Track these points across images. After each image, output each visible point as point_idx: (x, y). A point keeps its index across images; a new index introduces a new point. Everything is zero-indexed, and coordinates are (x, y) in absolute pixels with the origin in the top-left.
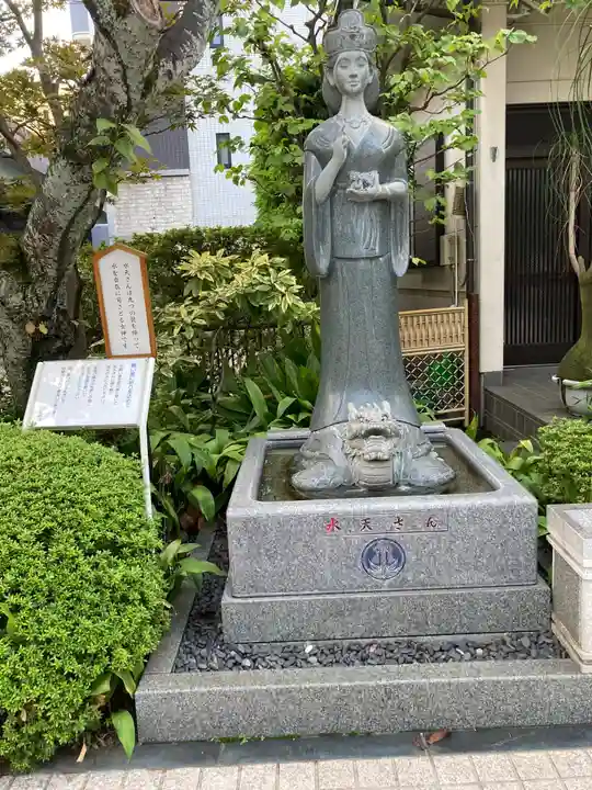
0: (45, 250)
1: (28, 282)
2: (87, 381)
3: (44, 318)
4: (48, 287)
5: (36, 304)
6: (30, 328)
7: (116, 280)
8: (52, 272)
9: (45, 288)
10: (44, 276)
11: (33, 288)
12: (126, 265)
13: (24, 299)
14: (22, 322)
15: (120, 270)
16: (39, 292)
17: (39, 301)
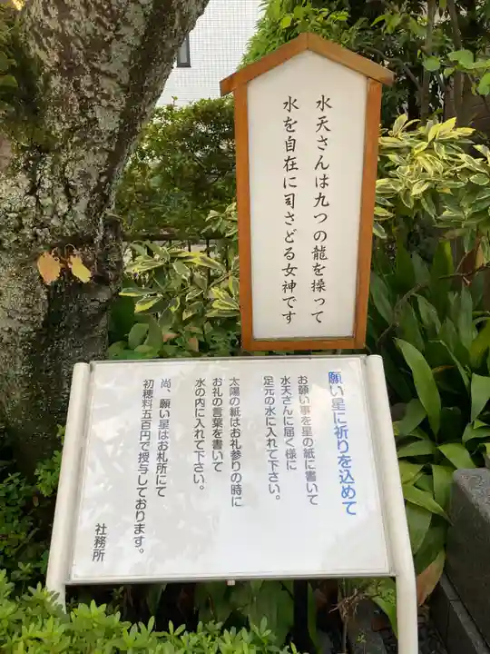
0: (97, 45)
1: (41, 149)
2: (217, 423)
3: (80, 241)
4: (93, 161)
5: (63, 208)
6: (49, 268)
7: (291, 145)
8: (108, 122)
9: (84, 163)
10: (84, 131)
11: (56, 161)
12: (323, 103)
13: (33, 190)
14: (27, 253)
15: (306, 116)
16: (72, 173)
17: (70, 198)
